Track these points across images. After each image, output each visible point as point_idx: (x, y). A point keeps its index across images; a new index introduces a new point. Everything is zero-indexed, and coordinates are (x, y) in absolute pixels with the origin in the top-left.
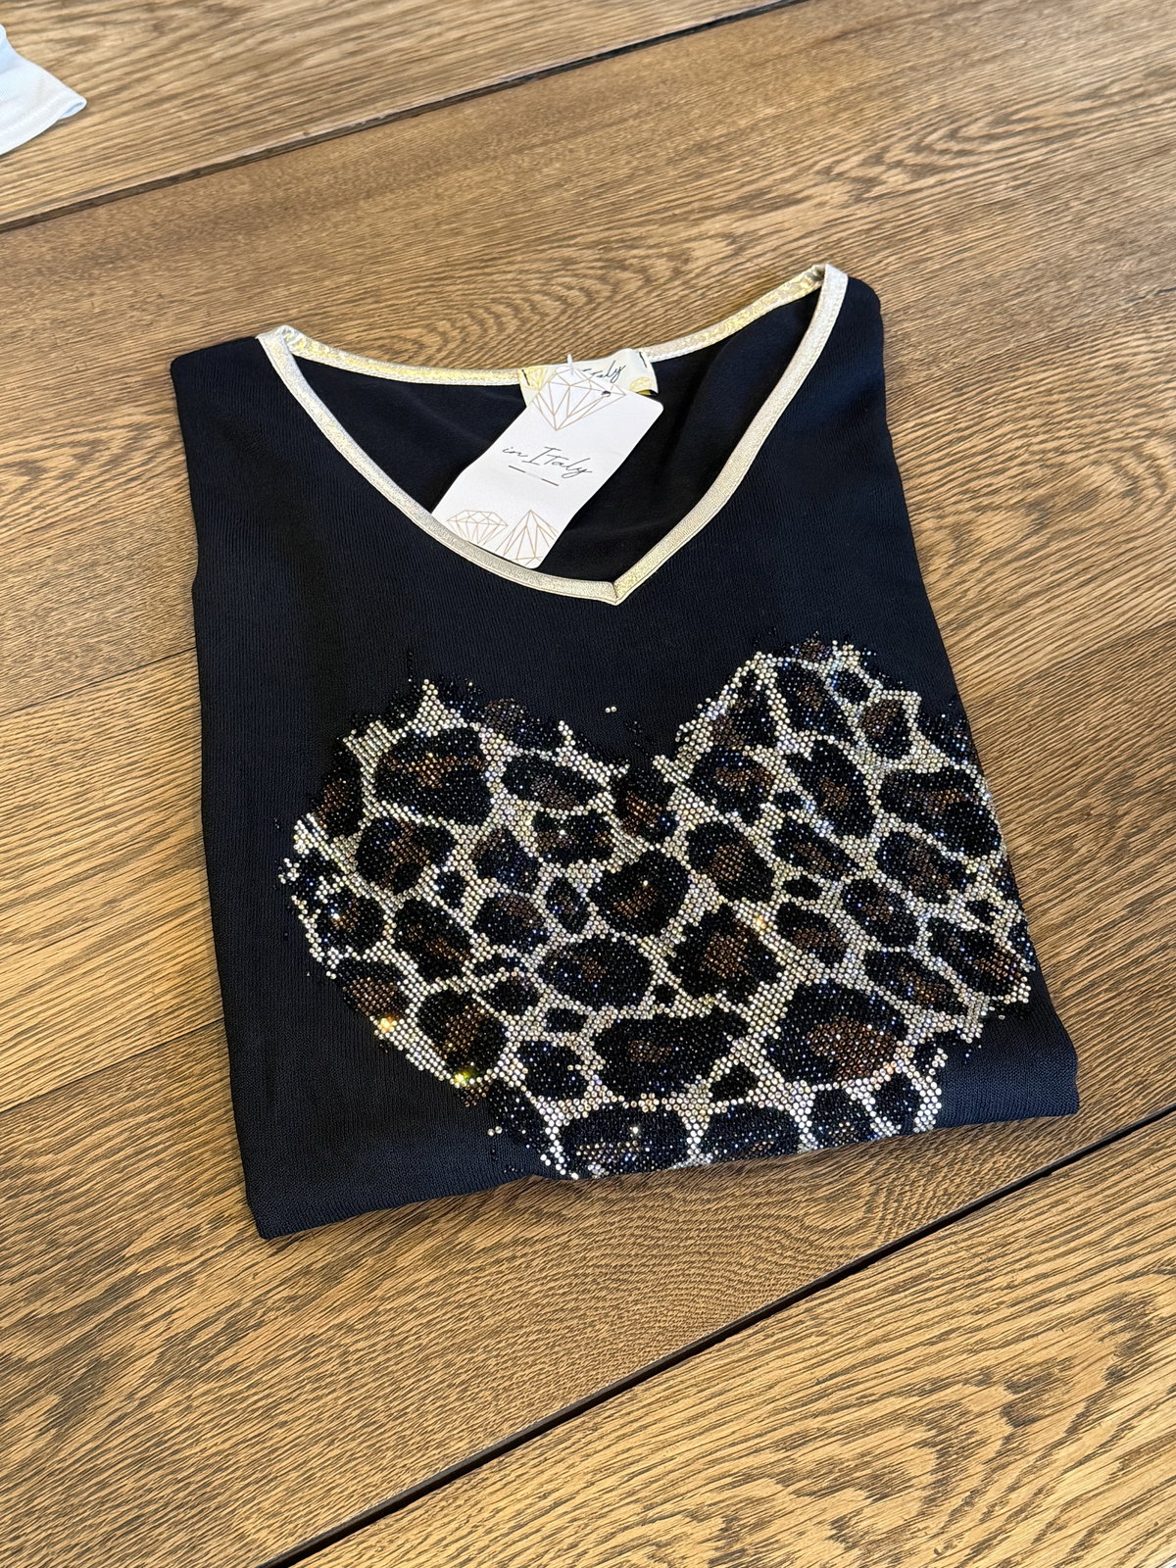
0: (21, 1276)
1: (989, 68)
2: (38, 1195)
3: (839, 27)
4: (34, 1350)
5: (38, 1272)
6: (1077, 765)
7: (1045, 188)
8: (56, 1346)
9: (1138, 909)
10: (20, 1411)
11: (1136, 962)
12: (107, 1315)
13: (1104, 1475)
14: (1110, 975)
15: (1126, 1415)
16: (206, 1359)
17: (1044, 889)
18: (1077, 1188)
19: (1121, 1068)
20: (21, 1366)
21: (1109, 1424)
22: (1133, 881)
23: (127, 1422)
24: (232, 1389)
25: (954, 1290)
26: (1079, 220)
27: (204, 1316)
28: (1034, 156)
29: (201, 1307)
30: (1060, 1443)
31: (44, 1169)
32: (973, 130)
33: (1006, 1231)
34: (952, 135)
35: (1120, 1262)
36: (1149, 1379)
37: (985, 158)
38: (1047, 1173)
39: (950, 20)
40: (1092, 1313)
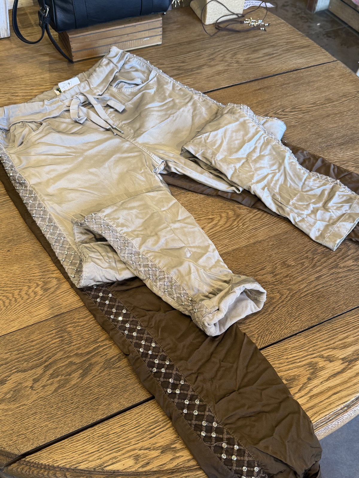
0: (76, 345)
1: (291, 97)
2: (80, 328)
3: (259, 87)
4: (77, 360)
5: (79, 344)
6: (305, 247)
7: (303, 123)
8: (82, 360)
9: (318, 278)
10: (74, 373)
11: (317, 290)
12: (93, 354)
13: (306, 400)
14: (311, 292)
15: (311, 387)
16: (114, 364)
17: (297, 273)
18: (302, 338)
19: (313, 312)
20: (75, 364)
21: (308, 389)
22: (317, 272)
23: (96, 377)
24: (119, 371)
25: (275, 359)
26: (310, 130)
27: (114, 355)
28: (300, 116)
29: (113, 353)
30: (297, 393)
31: (81, 322)
32: (287, 110)
33: (286, 347)
34: (283, 111)
35: (311, 354)
36: (316, 380)
37: (290, 116)
38: (296, 334)
39: (283, 87)
40: (305, 365)
